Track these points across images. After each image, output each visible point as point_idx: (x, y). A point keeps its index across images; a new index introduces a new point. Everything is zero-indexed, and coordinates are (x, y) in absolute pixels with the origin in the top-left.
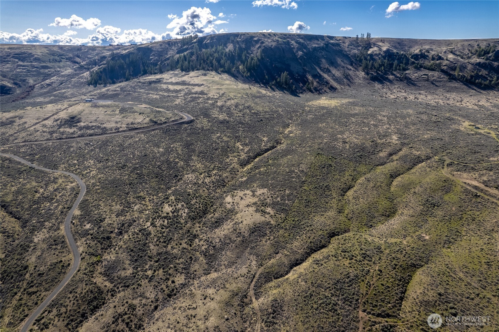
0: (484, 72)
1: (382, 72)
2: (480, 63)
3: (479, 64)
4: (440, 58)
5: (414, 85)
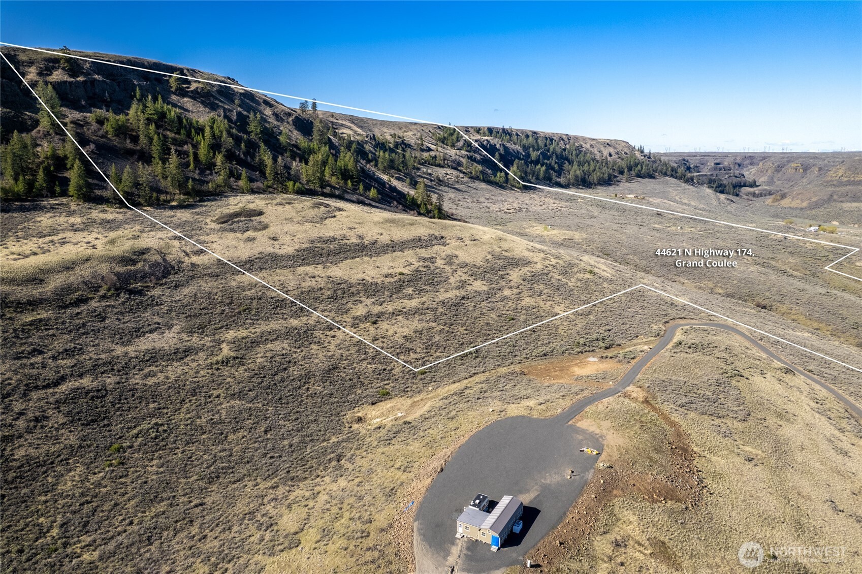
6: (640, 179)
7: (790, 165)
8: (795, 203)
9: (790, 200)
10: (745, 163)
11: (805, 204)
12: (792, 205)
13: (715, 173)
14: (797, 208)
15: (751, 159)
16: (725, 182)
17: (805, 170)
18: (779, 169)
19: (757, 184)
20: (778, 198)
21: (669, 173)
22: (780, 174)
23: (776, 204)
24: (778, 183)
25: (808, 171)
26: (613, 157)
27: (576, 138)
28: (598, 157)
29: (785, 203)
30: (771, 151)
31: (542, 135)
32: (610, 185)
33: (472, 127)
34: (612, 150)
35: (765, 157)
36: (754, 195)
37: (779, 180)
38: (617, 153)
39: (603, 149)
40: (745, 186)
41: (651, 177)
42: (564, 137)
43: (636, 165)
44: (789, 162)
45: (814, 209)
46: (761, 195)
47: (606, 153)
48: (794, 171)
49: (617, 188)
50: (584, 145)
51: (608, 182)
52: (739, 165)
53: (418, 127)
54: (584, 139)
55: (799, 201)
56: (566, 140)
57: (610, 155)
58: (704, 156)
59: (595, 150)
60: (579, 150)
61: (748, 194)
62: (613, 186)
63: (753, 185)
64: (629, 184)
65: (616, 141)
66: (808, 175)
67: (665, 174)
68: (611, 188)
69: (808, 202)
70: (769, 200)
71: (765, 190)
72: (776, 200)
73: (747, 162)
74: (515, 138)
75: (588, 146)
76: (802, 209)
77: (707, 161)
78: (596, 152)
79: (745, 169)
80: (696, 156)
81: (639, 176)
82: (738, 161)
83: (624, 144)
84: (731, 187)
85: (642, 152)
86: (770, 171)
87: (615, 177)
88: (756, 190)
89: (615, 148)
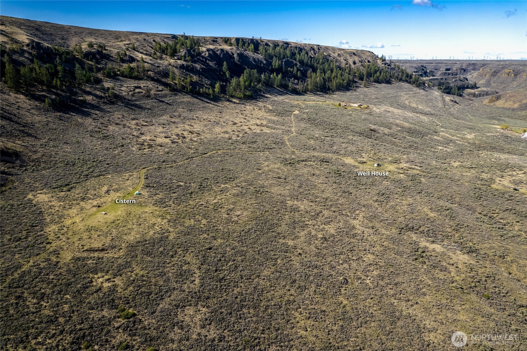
0: (195, 78)
1: (62, 91)
2: (183, 65)
3: (182, 67)
4: (132, 60)
5: (140, 107)
6: (377, 85)
7: (503, 71)
8: (508, 105)
9: (504, 101)
10: (469, 69)
11: (516, 106)
12: (505, 106)
13: (444, 77)
14: (509, 109)
15: (474, 65)
16: (452, 85)
17: (516, 75)
18: (495, 73)
19: (477, 86)
20: (494, 99)
21: (404, 78)
22: (495, 78)
23: (492, 104)
24: (493, 85)
25: (519, 76)
26: (357, 64)
27: (327, 48)
28: (343, 65)
29: (500, 103)
30: (489, 59)
31: (293, 45)
32: (348, 90)
33: (222, 38)
34: (356, 59)
35: (484, 64)
36: (474, 95)
37: (494, 83)
38: (361, 62)
39: (348, 57)
40: (468, 88)
41: (388, 82)
42: (315, 47)
43: (376, 72)
44: (503, 68)
45: (524, 110)
46: (480, 95)
47: (351, 62)
48: (506, 75)
49: (354, 93)
50: (332, 54)
51: (347, 87)
52: (465, 70)
53: (140, 37)
54: (334, 49)
55: (511, 103)
56: (316, 50)
57: (354, 63)
58: (439, 63)
59: (342, 59)
60: (326, 59)
61: (469, 94)
62: (352, 91)
63: (474, 87)
64: (366, 89)
65: (362, 51)
66: (518, 79)
67: (401, 80)
68: (348, 93)
69: (519, 103)
70: (486, 100)
71: (484, 91)
72: (491, 101)
73: (471, 67)
74: (261, 48)
75: (336, 55)
76: (513, 110)
77: (440, 67)
78: (342, 60)
79: (469, 73)
80: (432, 63)
81: (378, 81)
82: (464, 67)
83: (368, 54)
84: (456, 89)
85: (384, 60)
86: (487, 76)
87: (356, 82)
88: (476, 91)
89: (360, 57)
